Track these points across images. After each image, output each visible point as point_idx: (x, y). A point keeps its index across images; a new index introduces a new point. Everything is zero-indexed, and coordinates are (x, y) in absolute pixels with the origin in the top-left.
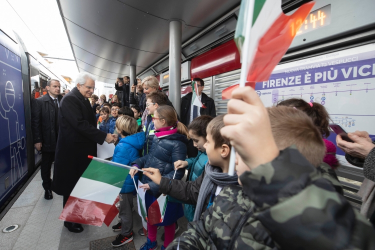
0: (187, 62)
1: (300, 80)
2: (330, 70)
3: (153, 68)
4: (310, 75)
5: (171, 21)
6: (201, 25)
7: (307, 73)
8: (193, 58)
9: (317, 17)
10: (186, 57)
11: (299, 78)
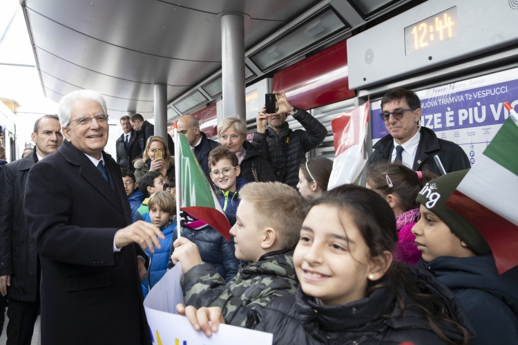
0: (265, 81)
1: (440, 120)
2: (477, 106)
3: (202, 87)
4: (452, 113)
5: (222, 15)
6: (282, 15)
7: (449, 109)
8: (276, 71)
9: (443, 23)
10: (262, 71)
11: (438, 118)
